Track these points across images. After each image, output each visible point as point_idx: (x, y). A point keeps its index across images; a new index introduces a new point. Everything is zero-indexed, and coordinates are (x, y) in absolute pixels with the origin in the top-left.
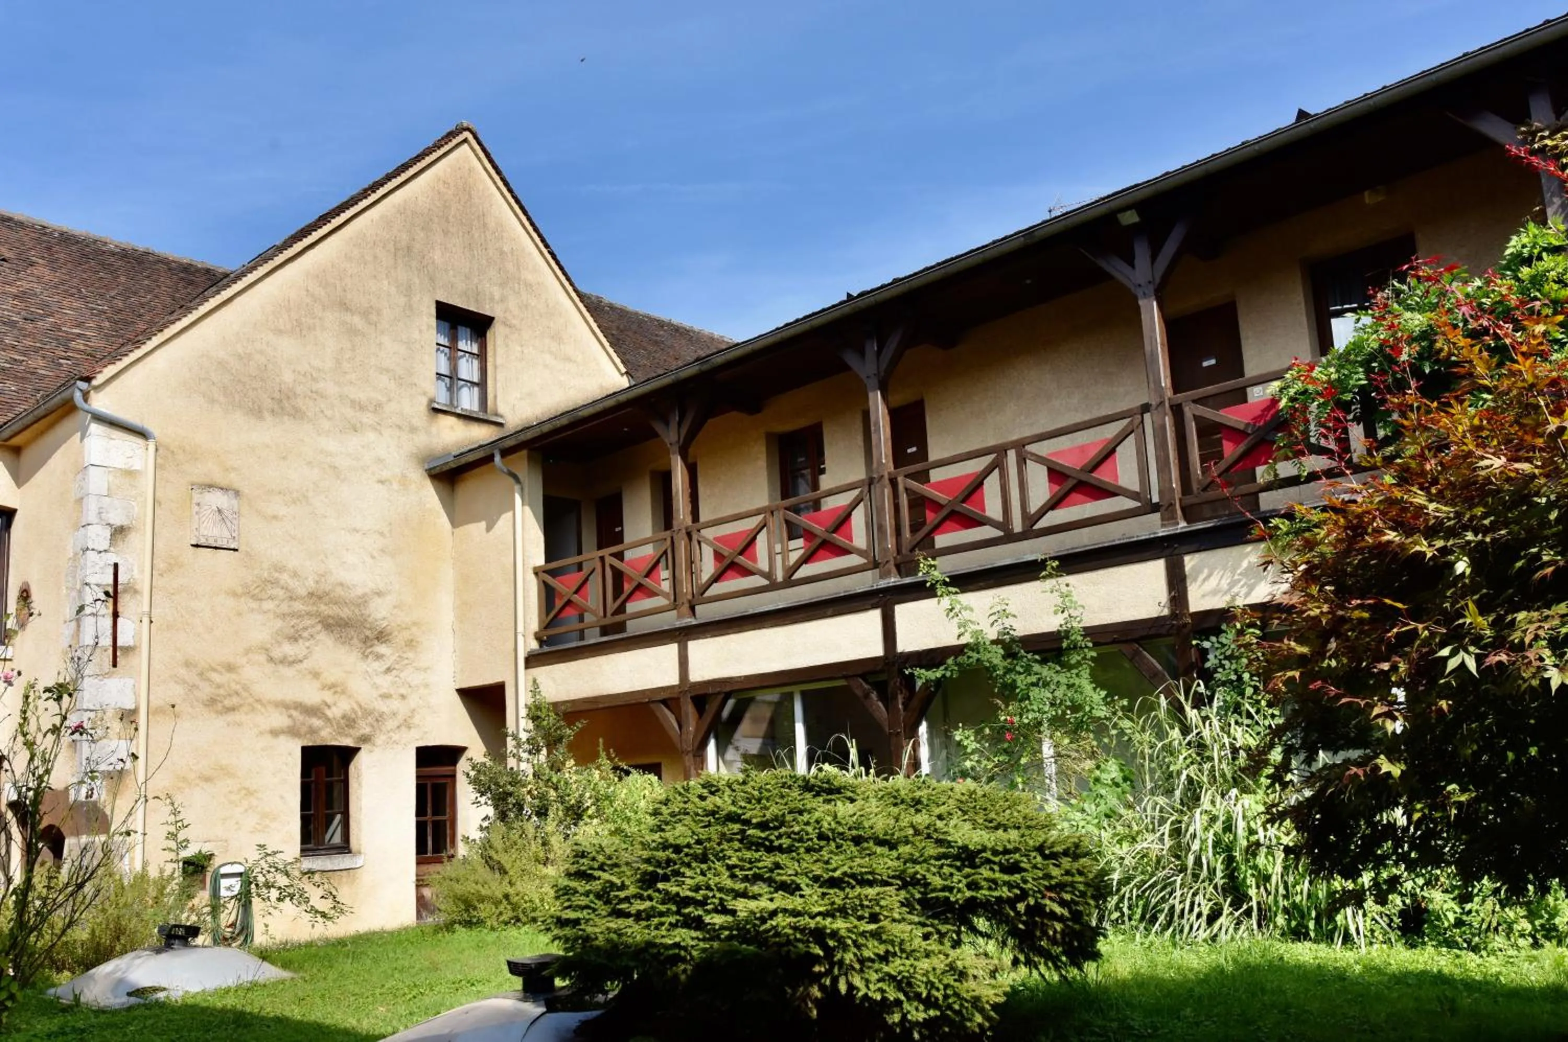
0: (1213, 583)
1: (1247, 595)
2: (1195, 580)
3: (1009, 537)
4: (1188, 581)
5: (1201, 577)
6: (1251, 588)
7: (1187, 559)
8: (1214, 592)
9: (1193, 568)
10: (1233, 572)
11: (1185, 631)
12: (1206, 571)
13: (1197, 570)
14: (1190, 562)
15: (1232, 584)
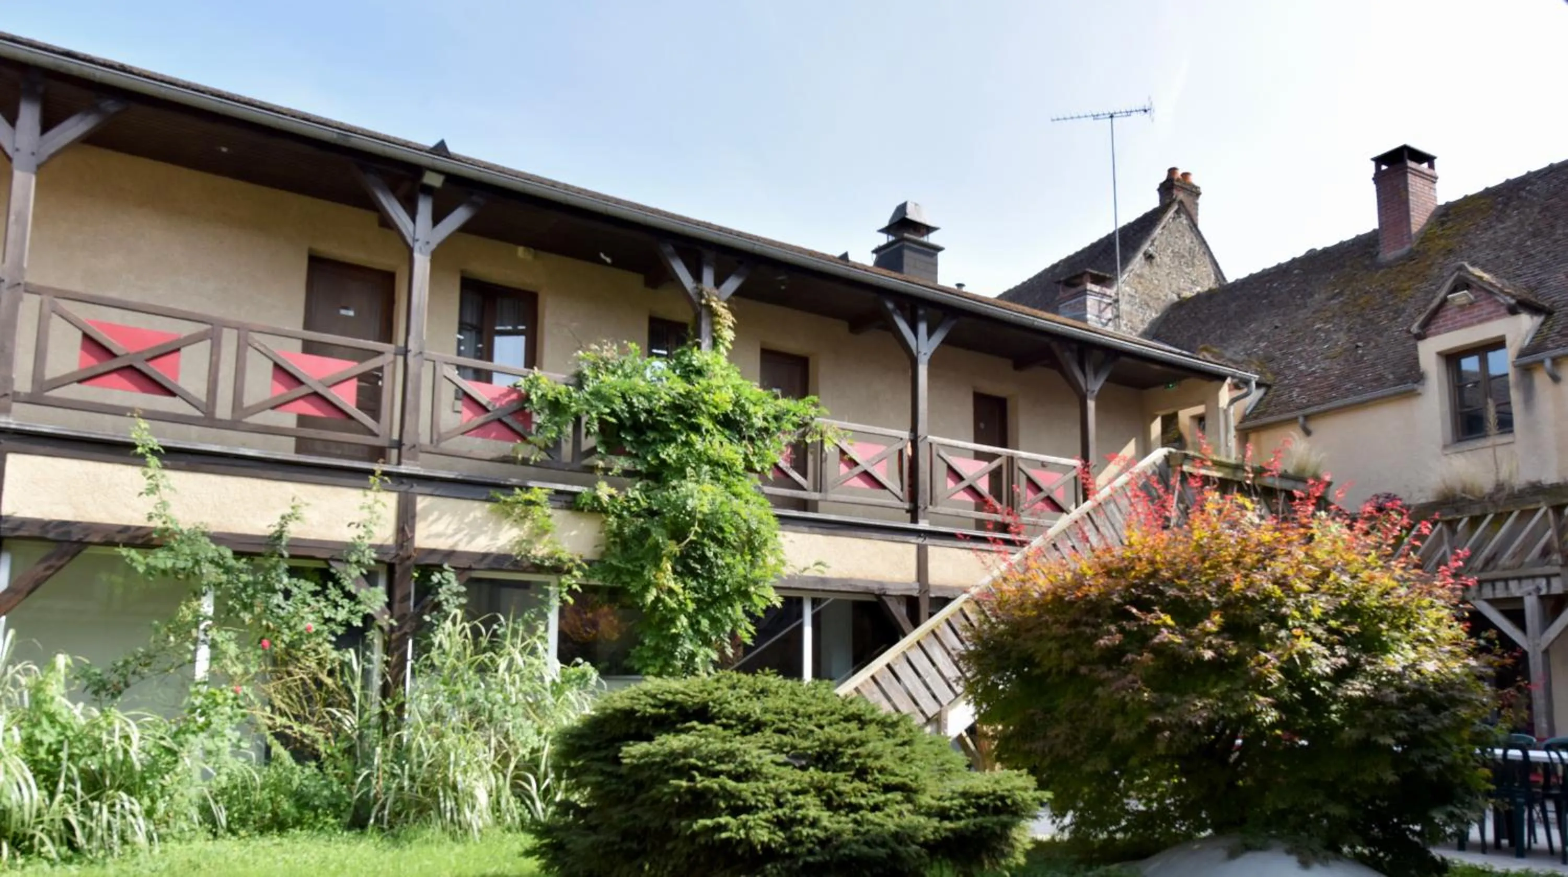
0: (439, 527)
1: (469, 542)
2: (425, 519)
3: (209, 420)
4: (417, 519)
5: (431, 518)
6: (473, 538)
7: (419, 499)
8: (439, 535)
9: (424, 508)
10: (461, 520)
11: (408, 563)
12: (436, 514)
13: (428, 511)
14: (422, 503)
15: (456, 532)
